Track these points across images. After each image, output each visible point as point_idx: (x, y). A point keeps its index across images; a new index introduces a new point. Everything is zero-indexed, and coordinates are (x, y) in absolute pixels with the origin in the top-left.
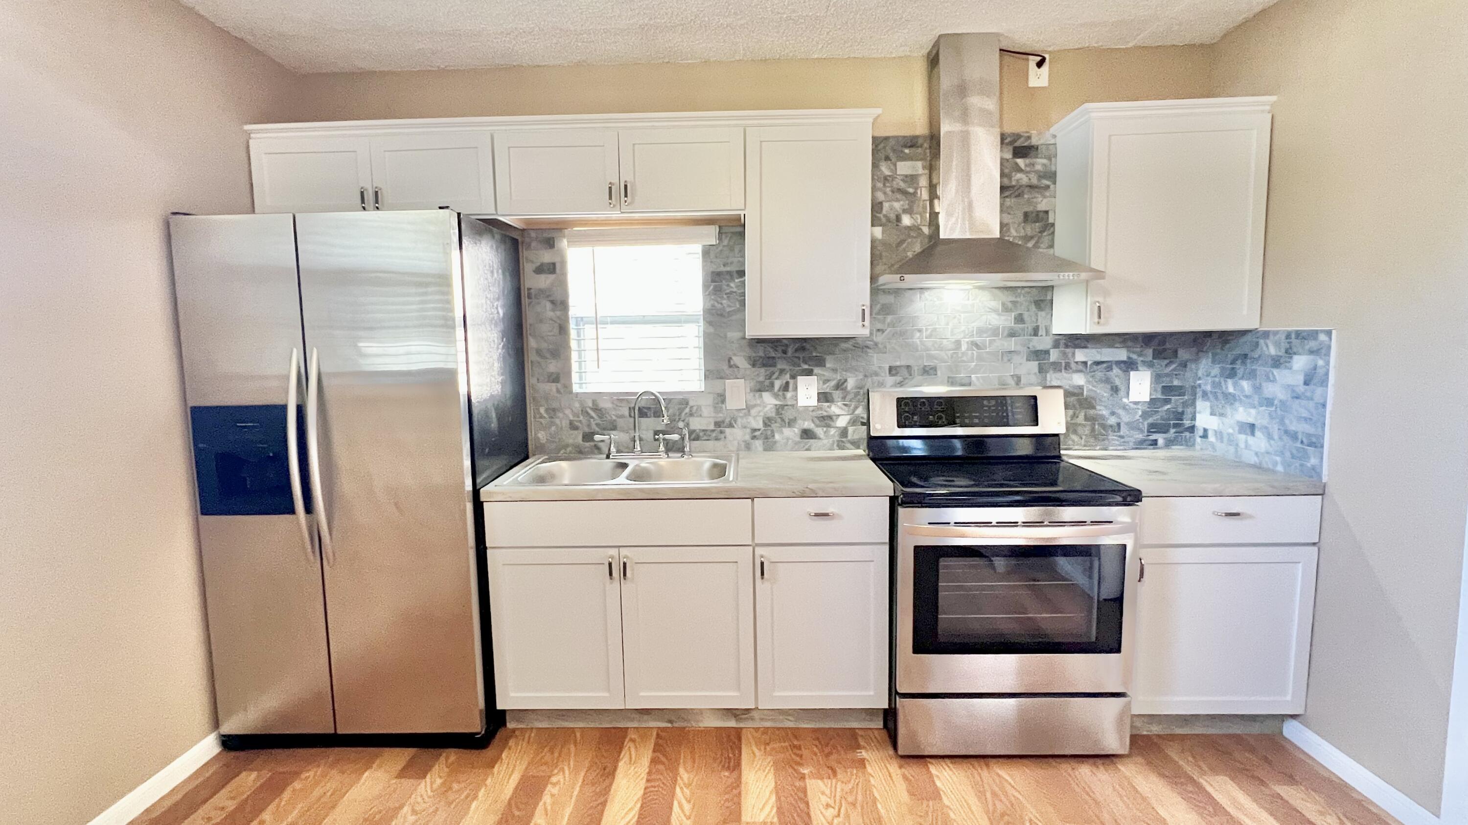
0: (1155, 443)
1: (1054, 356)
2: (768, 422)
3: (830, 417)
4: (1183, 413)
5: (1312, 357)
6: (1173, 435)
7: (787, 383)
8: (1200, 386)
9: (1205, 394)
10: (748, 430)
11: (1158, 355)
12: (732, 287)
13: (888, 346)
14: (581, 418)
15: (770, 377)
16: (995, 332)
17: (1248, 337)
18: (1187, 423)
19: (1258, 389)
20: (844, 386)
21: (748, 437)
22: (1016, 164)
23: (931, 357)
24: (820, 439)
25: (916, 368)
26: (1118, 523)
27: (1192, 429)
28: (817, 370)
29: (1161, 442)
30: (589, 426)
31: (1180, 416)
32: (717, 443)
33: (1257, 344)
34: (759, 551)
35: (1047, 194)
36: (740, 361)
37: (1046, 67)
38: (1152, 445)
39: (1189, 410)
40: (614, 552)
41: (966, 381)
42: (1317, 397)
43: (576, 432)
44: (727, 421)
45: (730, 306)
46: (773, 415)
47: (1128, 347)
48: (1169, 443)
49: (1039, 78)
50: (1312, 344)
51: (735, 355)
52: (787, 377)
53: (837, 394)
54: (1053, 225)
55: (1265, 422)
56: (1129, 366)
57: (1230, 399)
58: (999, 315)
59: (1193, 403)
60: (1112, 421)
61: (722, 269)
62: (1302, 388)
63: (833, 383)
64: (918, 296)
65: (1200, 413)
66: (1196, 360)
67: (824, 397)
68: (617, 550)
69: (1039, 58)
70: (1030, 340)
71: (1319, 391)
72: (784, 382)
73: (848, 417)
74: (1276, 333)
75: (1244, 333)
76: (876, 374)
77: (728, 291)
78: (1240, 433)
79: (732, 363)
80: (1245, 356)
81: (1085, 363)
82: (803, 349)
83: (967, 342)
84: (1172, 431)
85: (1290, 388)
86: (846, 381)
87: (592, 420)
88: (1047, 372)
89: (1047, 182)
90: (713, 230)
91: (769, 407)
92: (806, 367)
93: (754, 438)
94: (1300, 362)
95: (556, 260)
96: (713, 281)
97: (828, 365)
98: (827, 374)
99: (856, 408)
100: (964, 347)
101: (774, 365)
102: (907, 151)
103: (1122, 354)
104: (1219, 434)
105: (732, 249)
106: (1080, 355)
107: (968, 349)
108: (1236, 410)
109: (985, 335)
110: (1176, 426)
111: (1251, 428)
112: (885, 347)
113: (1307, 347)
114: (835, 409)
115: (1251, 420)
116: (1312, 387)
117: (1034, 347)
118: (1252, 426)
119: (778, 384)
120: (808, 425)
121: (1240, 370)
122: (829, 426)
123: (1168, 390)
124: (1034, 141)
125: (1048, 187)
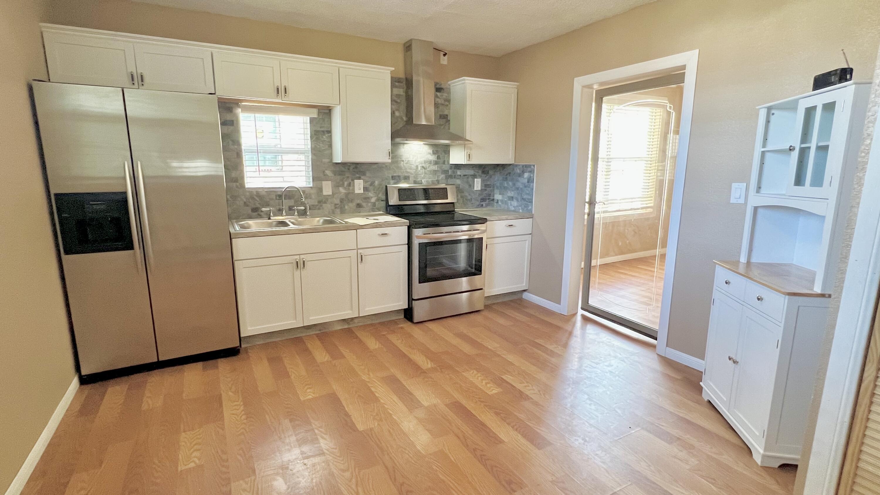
0: (482, 205)
1: (450, 172)
2: (342, 201)
3: (368, 198)
4: (490, 194)
5: (529, 174)
6: (488, 202)
7: (350, 183)
8: (496, 184)
9: (497, 188)
10: (333, 205)
11: (483, 172)
12: (324, 138)
13: (391, 167)
14: (250, 200)
15: (342, 180)
16: (430, 162)
17: (511, 167)
18: (492, 198)
19: (514, 184)
20: (374, 184)
21: (333, 208)
22: (437, 95)
23: (408, 172)
24: (364, 207)
25: (402, 177)
26: (480, 230)
27: (493, 200)
28: (362, 177)
29: (484, 205)
30: (255, 204)
31: (489, 195)
32: (319, 211)
33: (514, 169)
34: (360, 251)
35: (447, 108)
36: (328, 173)
37: (446, 56)
38: (481, 206)
39: (493, 193)
40: (297, 257)
41: (420, 182)
42: (531, 187)
43: (247, 207)
44: (324, 200)
45: (324, 147)
46: (344, 197)
47: (473, 169)
48: (487, 205)
49: (444, 61)
50: (529, 169)
51: (326, 170)
52: (350, 180)
53: (371, 188)
54: (449, 121)
55: (516, 196)
56: (474, 176)
57: (506, 188)
58: (432, 155)
59: (494, 190)
60: (469, 197)
61: (319, 129)
62: (527, 184)
63: (369, 183)
64: (402, 146)
65: (496, 194)
66: (494, 175)
67: (366, 189)
68: (299, 256)
69: (445, 53)
70: (442, 166)
71: (532, 184)
72: (349, 182)
73: (376, 198)
74: (519, 165)
75: (510, 165)
76: (387, 179)
77: (322, 140)
78: (509, 200)
79: (325, 173)
80: (510, 173)
81: (460, 175)
82: (356, 168)
83: (421, 166)
84: (488, 201)
85: (524, 184)
86: (374, 182)
87: (256, 201)
88: (448, 179)
89: (448, 104)
90: (315, 111)
91: (342, 194)
92: (358, 175)
93: (336, 208)
94: (526, 175)
95: (233, 119)
96: (315, 134)
97: (367, 175)
98: (367, 179)
99: (379, 193)
100: (419, 168)
101: (344, 175)
102: (397, 84)
103: (471, 172)
104: (502, 201)
105: (324, 120)
106: (459, 172)
107: (421, 169)
108: (507, 192)
109: (427, 164)
110: (489, 199)
111: (512, 198)
112: (390, 168)
113: (528, 170)
114: (370, 194)
115: (512, 195)
116: (530, 183)
117: (444, 169)
118: (512, 197)
119: (346, 183)
120: (359, 201)
121: (509, 178)
122: (368, 202)
123: (486, 186)
124: (442, 86)
125: (448, 105)
